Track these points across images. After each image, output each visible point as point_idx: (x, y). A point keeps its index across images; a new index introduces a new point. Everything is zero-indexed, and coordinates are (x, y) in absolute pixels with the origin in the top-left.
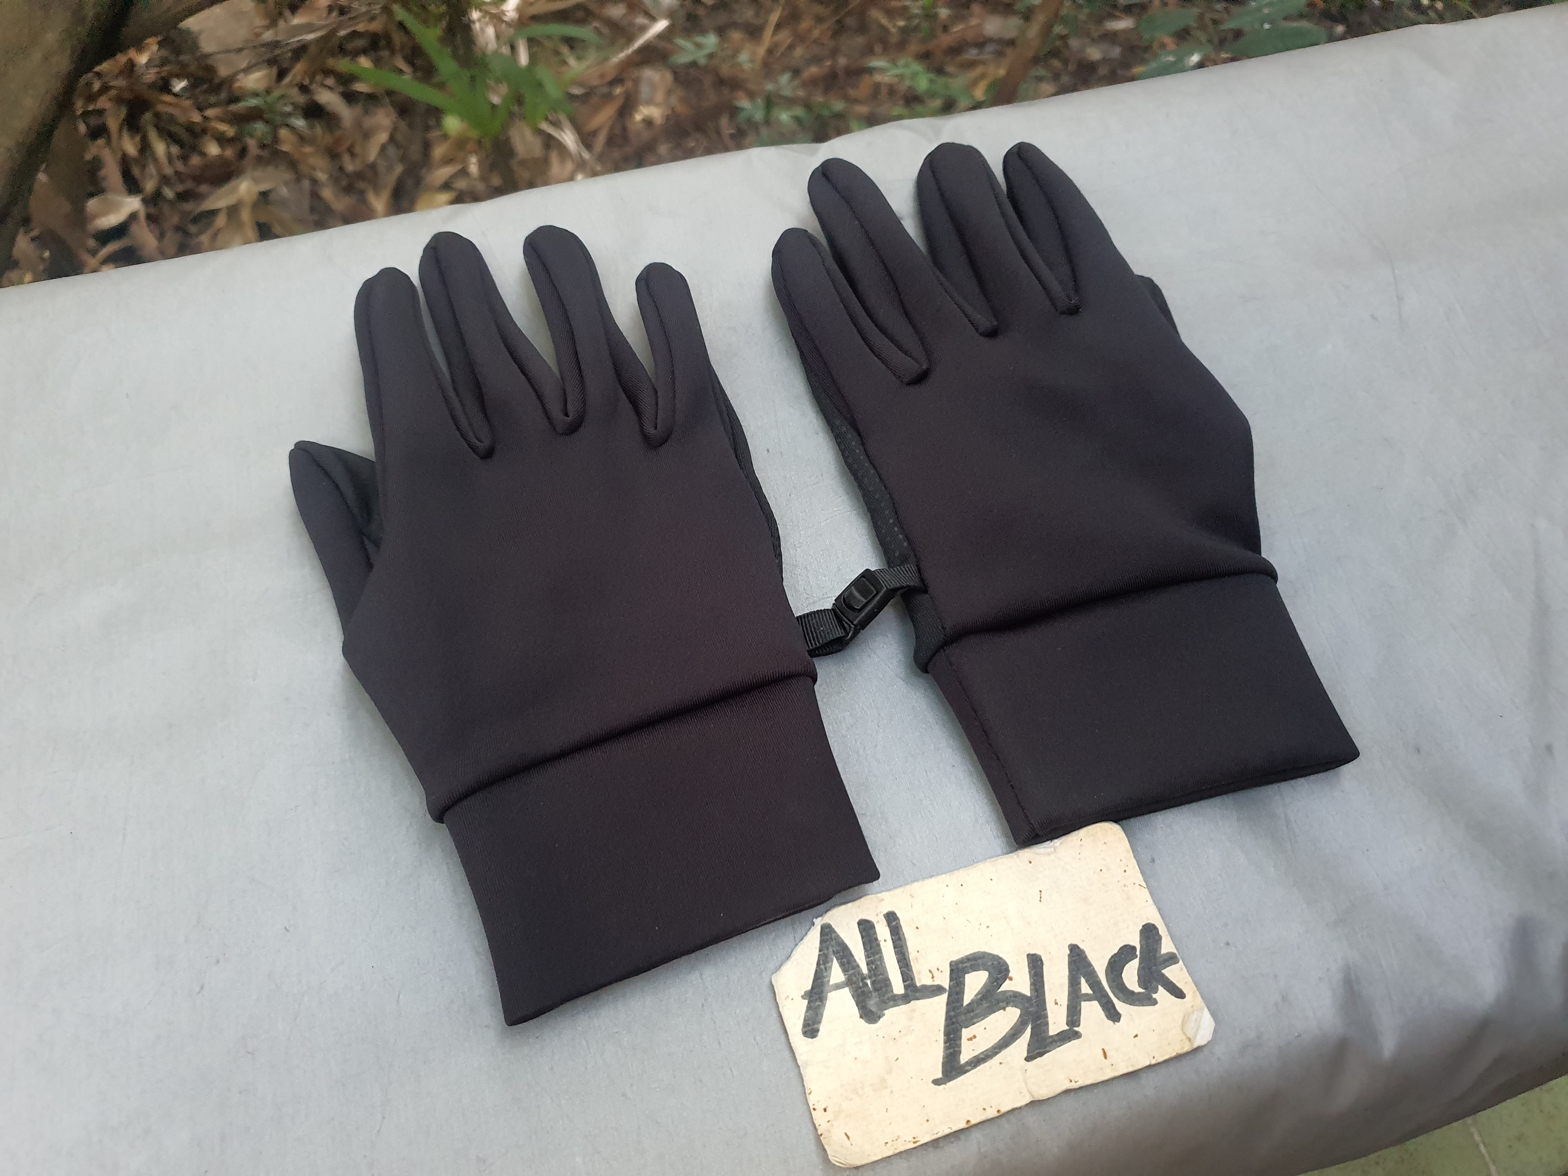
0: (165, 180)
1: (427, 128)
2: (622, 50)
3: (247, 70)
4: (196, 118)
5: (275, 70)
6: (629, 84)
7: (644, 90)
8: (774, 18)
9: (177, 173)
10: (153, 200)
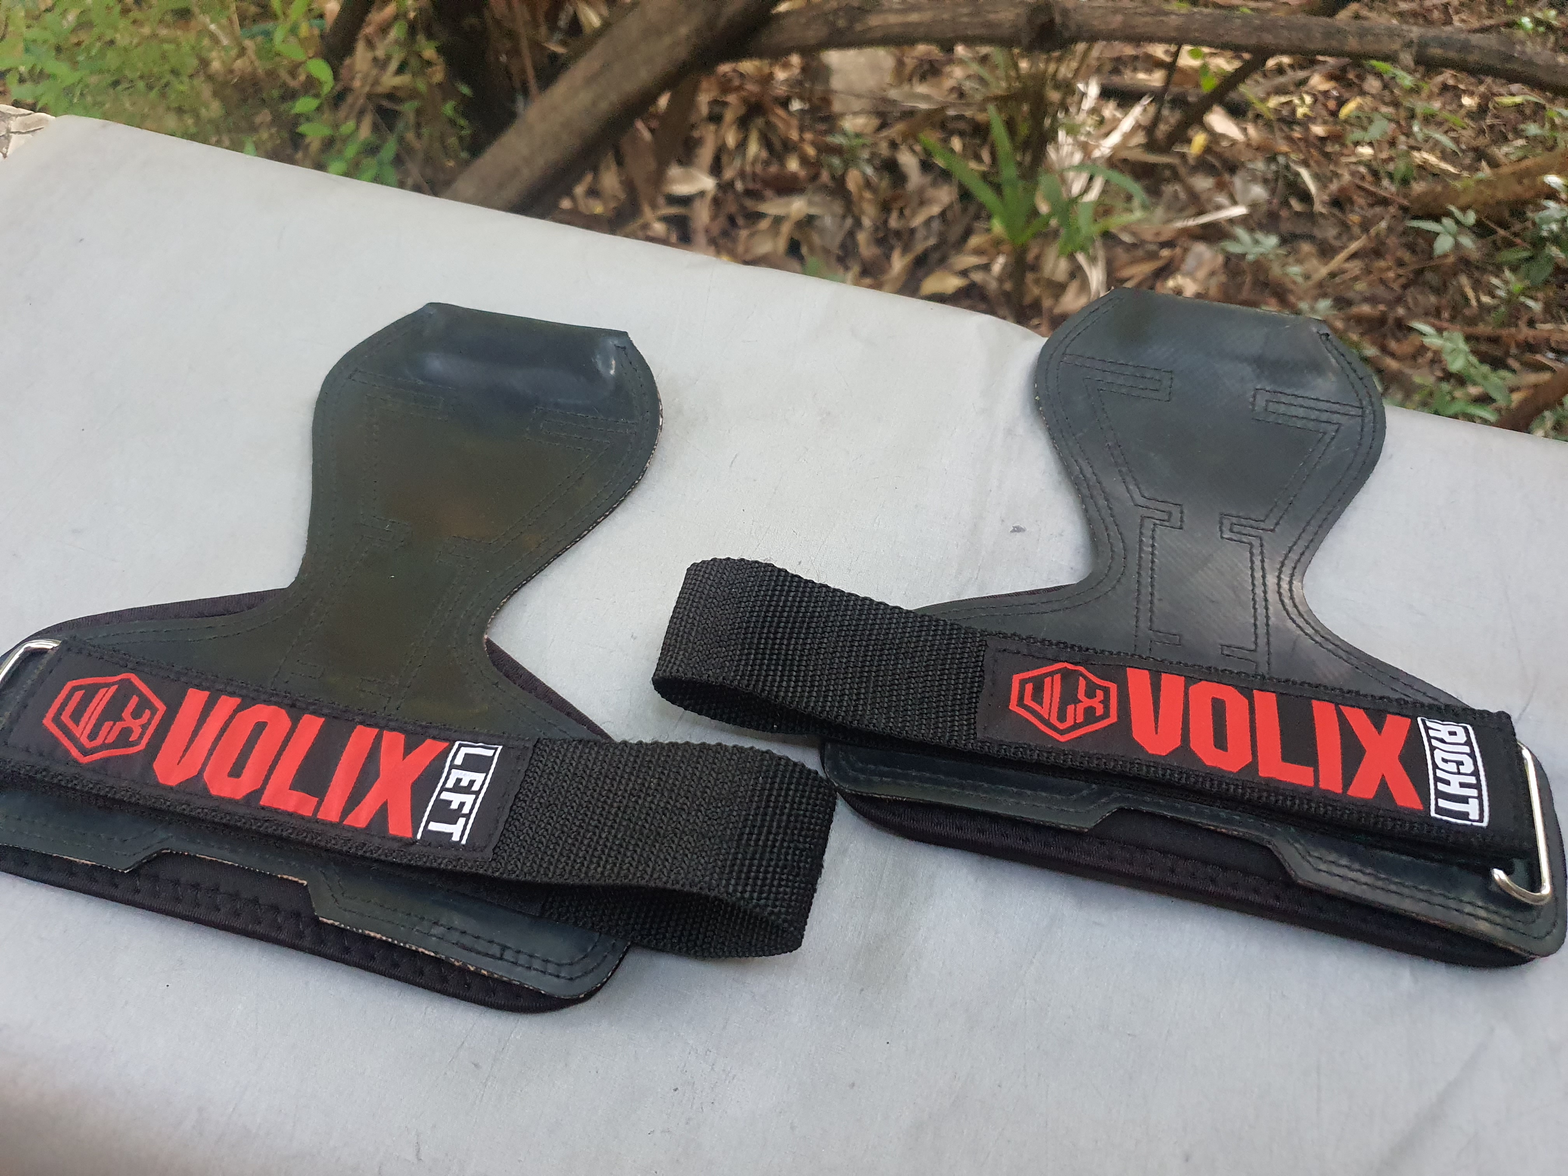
0: (742, 174)
1: (977, 217)
2: (1189, 217)
3: (855, 114)
4: (794, 135)
5: (875, 122)
6: (1178, 250)
7: (1190, 262)
8: (1354, 246)
9: (754, 174)
10: (725, 187)
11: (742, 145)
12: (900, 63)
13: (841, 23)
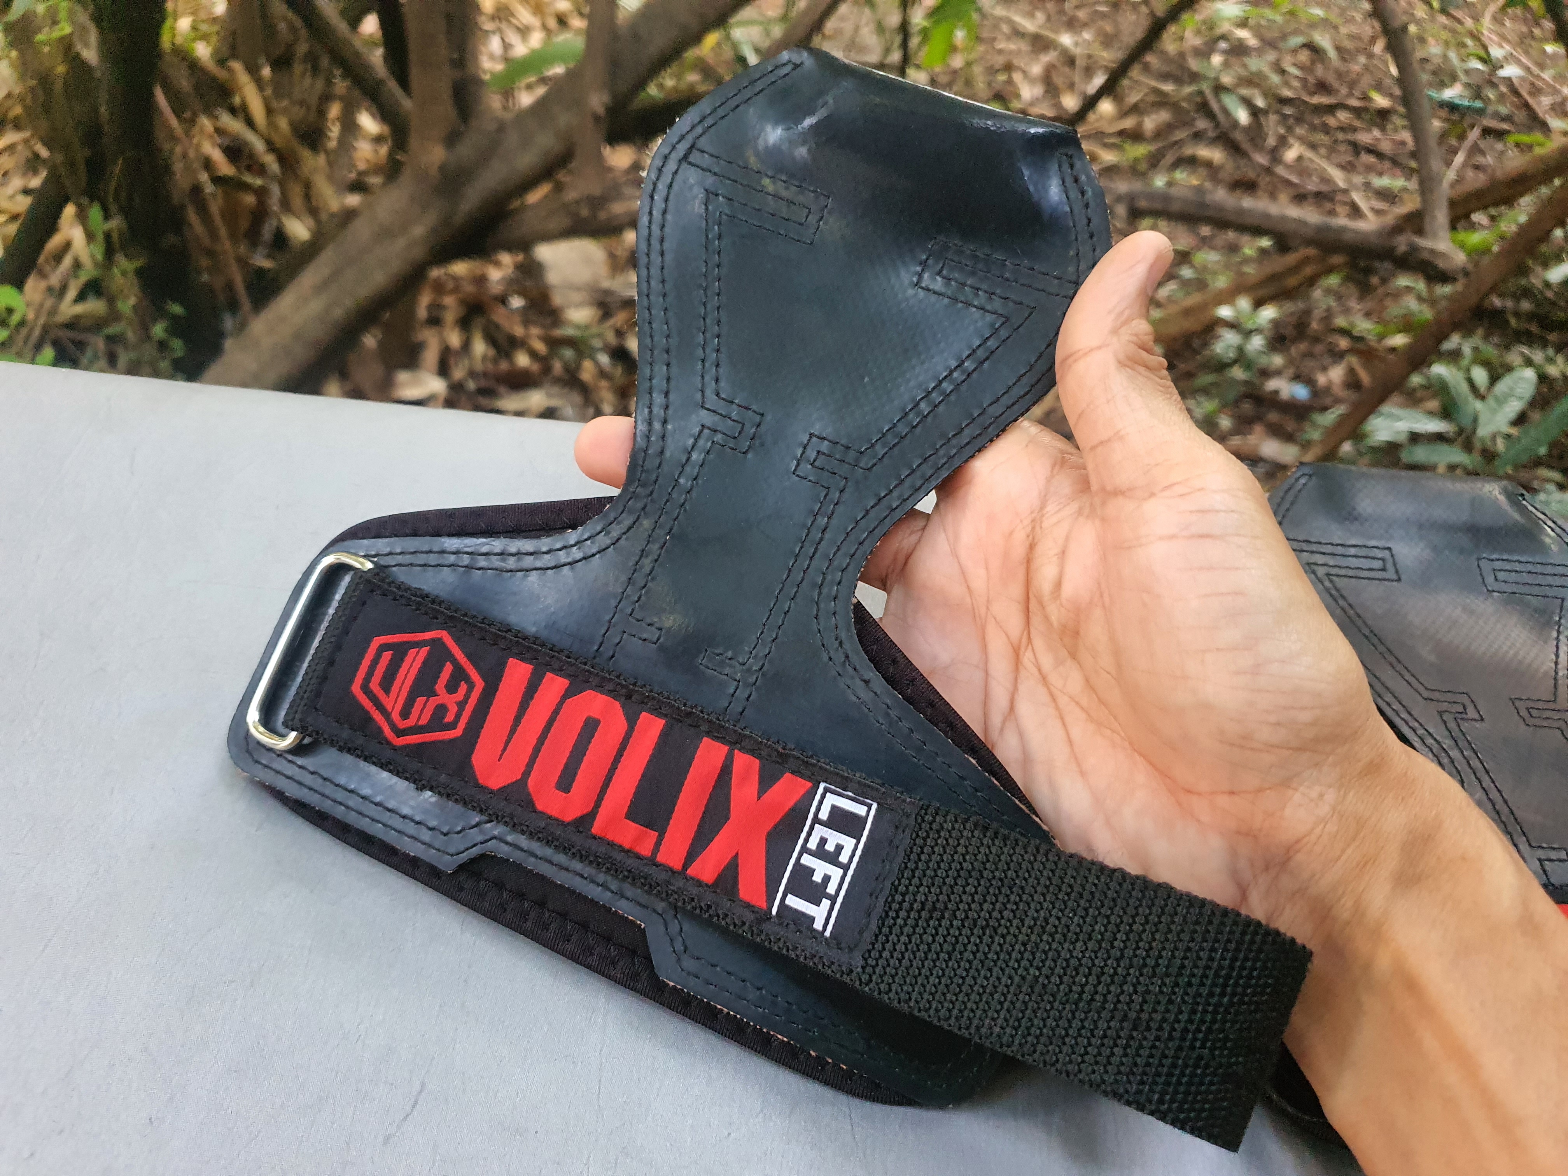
3: (577, 306)
5: (601, 312)
9: (485, 373)
10: (456, 386)
11: (466, 346)
12: (612, 256)
13: (585, 212)
